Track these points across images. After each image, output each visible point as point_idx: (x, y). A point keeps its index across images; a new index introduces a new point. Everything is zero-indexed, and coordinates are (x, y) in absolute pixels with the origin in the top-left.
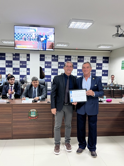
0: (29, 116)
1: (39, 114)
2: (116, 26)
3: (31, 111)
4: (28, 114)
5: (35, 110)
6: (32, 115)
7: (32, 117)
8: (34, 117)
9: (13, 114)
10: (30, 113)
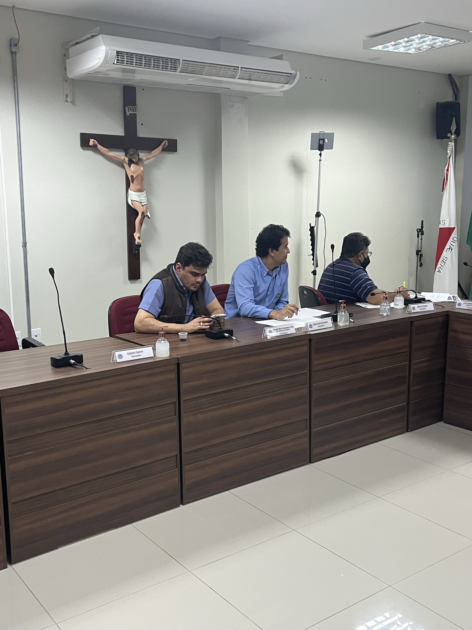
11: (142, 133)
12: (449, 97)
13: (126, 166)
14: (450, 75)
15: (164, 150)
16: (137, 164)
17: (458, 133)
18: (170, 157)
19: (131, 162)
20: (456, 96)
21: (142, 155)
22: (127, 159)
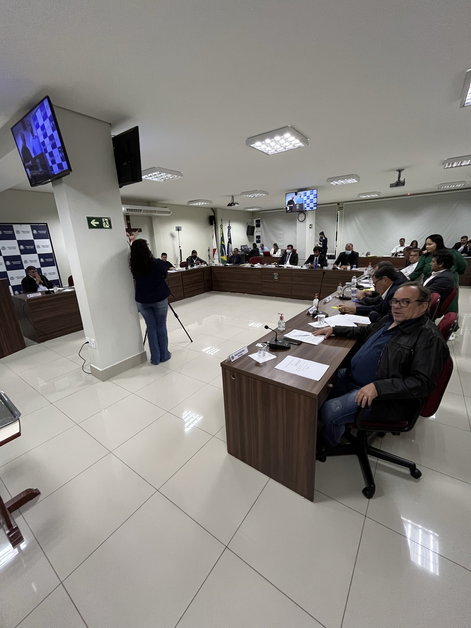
0: (273, 278)
1: (281, 277)
2: (397, 170)
3: (274, 274)
4: (271, 276)
5: (277, 274)
6: (275, 277)
7: (275, 279)
8: (277, 279)
9: (262, 276)
10: (274, 276)
11: (132, 227)
12: (212, 214)
13: (129, 236)
14: (212, 209)
15: (138, 231)
16: (132, 235)
17: (215, 224)
18: (140, 233)
19: (130, 235)
20: (214, 213)
21: (133, 233)
22: (129, 234)
